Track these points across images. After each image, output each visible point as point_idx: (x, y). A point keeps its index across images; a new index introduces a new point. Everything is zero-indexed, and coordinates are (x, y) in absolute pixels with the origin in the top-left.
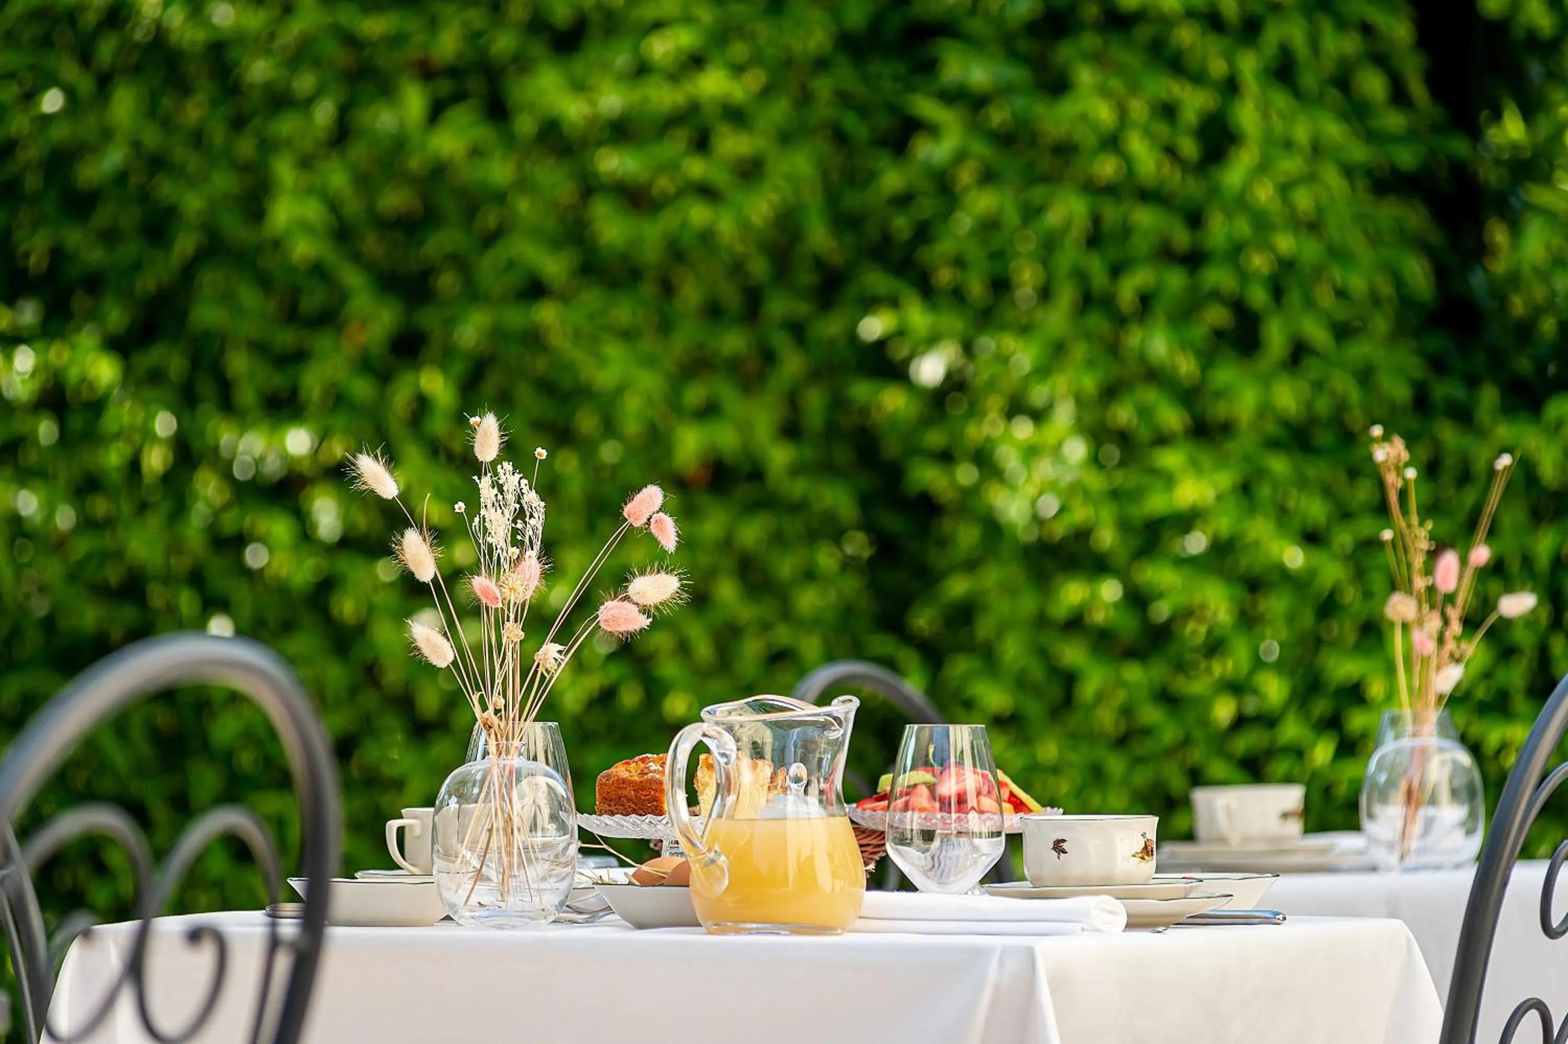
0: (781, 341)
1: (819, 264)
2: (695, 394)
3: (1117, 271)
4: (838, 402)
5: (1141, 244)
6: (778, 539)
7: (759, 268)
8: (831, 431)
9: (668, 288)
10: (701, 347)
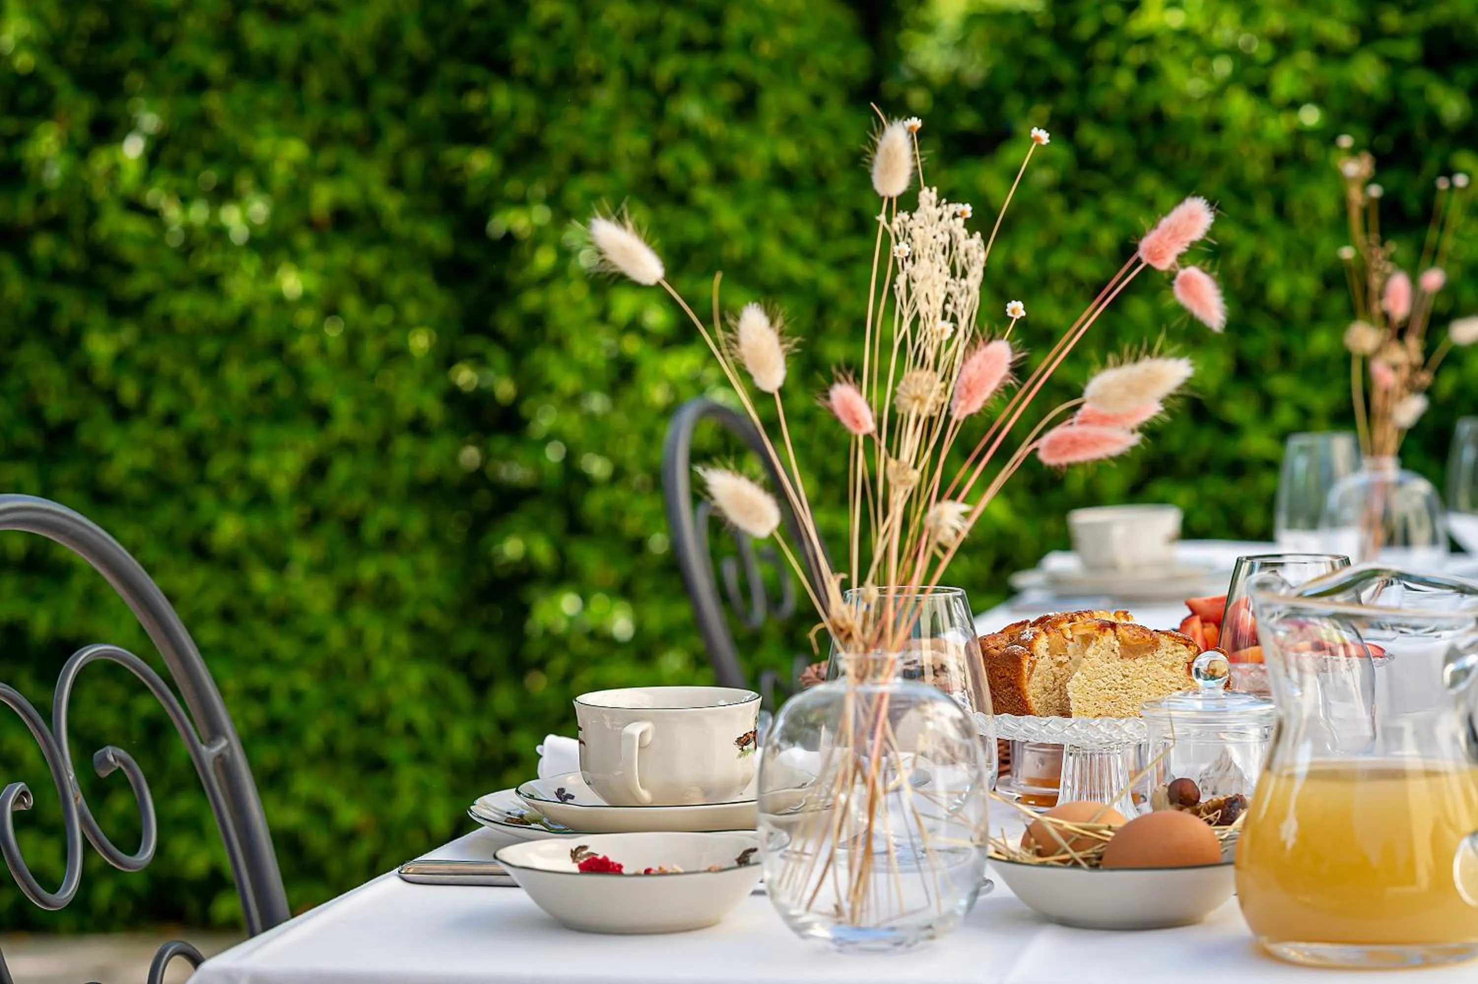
0: (384, 118)
1: (412, 61)
2: (327, 158)
3: (654, 57)
4: (433, 164)
5: (670, 38)
6: (389, 268)
7: (366, 65)
8: (427, 185)
9: (298, 81)
10: (326, 124)
